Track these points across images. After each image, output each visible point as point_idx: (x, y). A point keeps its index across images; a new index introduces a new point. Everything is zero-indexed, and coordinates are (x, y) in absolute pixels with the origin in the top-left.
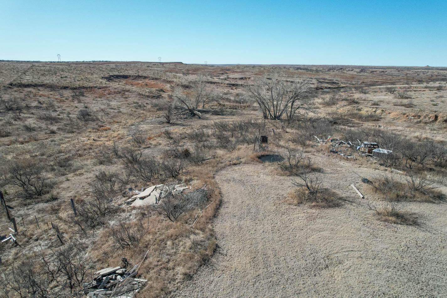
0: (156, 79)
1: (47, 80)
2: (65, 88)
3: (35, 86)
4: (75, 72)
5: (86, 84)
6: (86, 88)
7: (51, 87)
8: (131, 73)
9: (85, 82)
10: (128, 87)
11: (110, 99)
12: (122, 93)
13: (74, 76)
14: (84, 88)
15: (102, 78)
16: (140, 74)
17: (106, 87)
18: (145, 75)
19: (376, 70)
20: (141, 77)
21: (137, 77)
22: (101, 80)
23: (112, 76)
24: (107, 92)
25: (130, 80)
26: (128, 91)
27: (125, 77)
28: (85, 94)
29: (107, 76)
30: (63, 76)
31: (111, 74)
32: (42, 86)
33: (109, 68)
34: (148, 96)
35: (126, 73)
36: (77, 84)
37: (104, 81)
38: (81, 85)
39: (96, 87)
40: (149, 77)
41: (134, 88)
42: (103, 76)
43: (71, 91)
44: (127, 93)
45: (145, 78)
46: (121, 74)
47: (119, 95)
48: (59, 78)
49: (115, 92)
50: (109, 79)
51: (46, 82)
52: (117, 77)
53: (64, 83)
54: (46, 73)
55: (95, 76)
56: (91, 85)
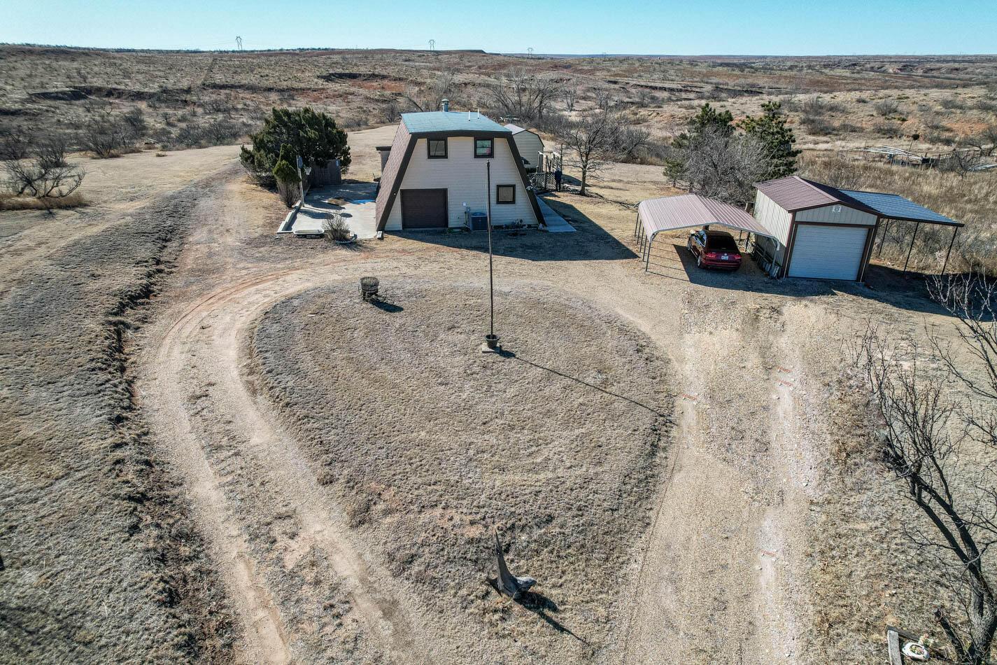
0: (400, 79)
1: (245, 79)
2: (270, 90)
3: (232, 87)
4: (277, 68)
5: (296, 85)
6: (297, 90)
7: (252, 89)
8: (363, 70)
9: (294, 82)
10: (352, 89)
11: (327, 103)
12: (344, 96)
13: (277, 74)
14: (293, 89)
15: (318, 77)
16: (377, 72)
17: (323, 89)
18: (385, 73)
19: (939, 65)
20: (377, 76)
21: (371, 76)
22: (316, 80)
23: (332, 74)
24: (324, 95)
25: (358, 81)
26: (352, 94)
27: (353, 76)
28: (295, 98)
29: (324, 74)
30: (262, 74)
31: (331, 72)
32: (240, 87)
33: (329, 62)
34: (377, 101)
35: (355, 71)
36: (284, 85)
37: (320, 81)
38: (289, 85)
39: (310, 89)
40: (390, 76)
41: (361, 91)
42: (319, 74)
43: (277, 93)
44: (350, 97)
45: (384, 77)
46: (347, 72)
47: (340, 100)
48: (258, 76)
49: (334, 96)
50: (328, 78)
51: (244, 82)
52: (341, 76)
53: (266, 83)
54: (239, 70)
55: (307, 74)
56: (302, 85)
